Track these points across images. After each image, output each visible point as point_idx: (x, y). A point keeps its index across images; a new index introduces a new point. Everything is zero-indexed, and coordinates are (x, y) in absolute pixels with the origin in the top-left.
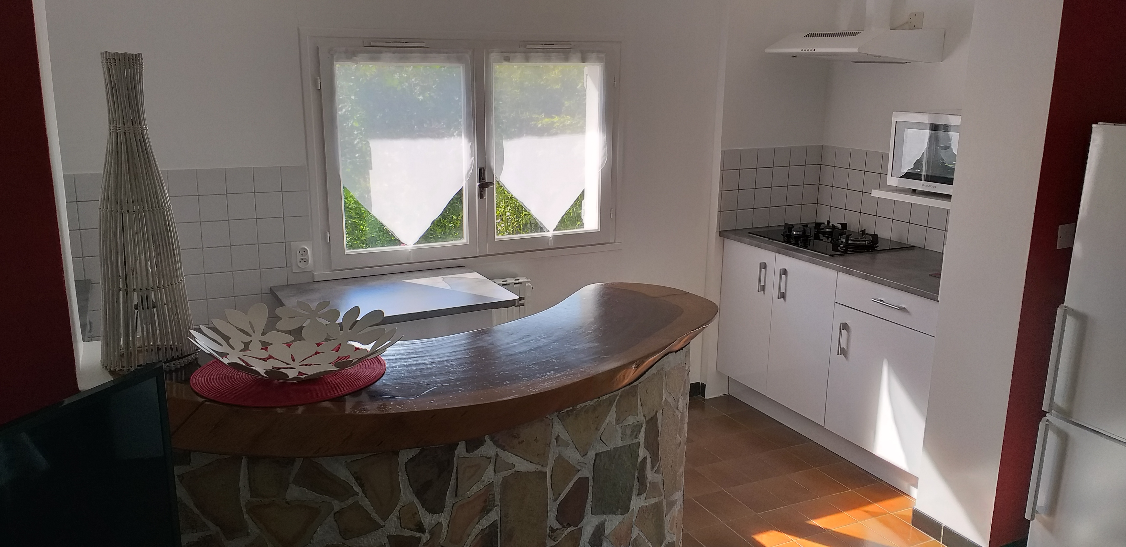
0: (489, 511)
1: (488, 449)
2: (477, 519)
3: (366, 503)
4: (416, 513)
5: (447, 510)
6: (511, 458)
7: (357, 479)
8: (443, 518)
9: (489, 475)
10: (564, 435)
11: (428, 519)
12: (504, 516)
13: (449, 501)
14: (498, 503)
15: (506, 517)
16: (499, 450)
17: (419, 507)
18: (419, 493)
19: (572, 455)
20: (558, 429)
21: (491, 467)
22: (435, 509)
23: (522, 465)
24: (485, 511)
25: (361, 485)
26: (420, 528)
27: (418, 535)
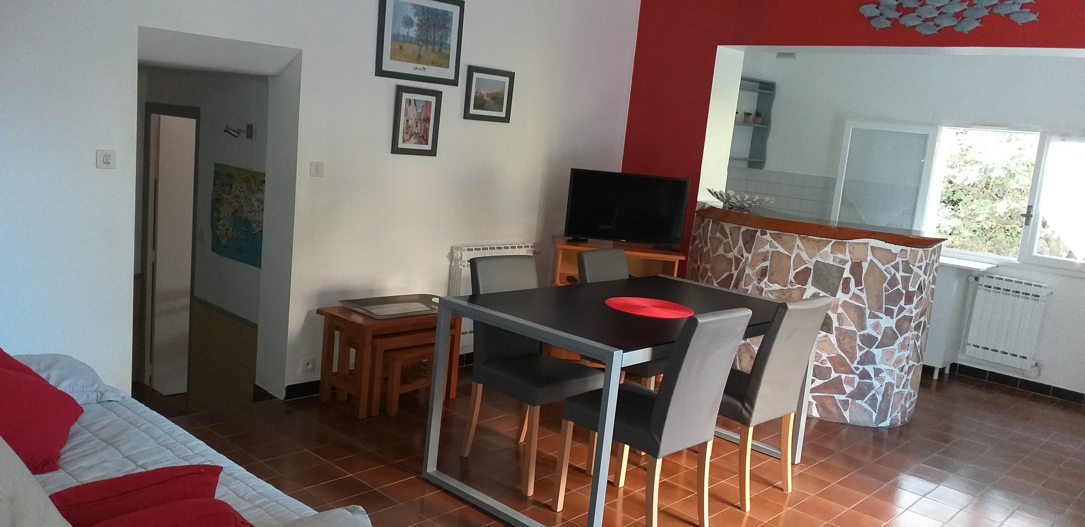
0: (766, 261)
1: (768, 237)
2: (761, 262)
3: (731, 242)
4: (742, 251)
5: (752, 253)
6: (778, 245)
7: (730, 233)
8: (750, 256)
9: (767, 248)
10: (801, 245)
11: (745, 254)
12: (771, 265)
13: (753, 251)
14: (769, 259)
15: (772, 266)
16: (772, 239)
17: (744, 248)
18: (744, 244)
19: (805, 256)
20: (798, 242)
21: (769, 244)
22: (749, 252)
23: (781, 249)
24: (765, 260)
25: (731, 236)
26: (743, 257)
27: (742, 258)
